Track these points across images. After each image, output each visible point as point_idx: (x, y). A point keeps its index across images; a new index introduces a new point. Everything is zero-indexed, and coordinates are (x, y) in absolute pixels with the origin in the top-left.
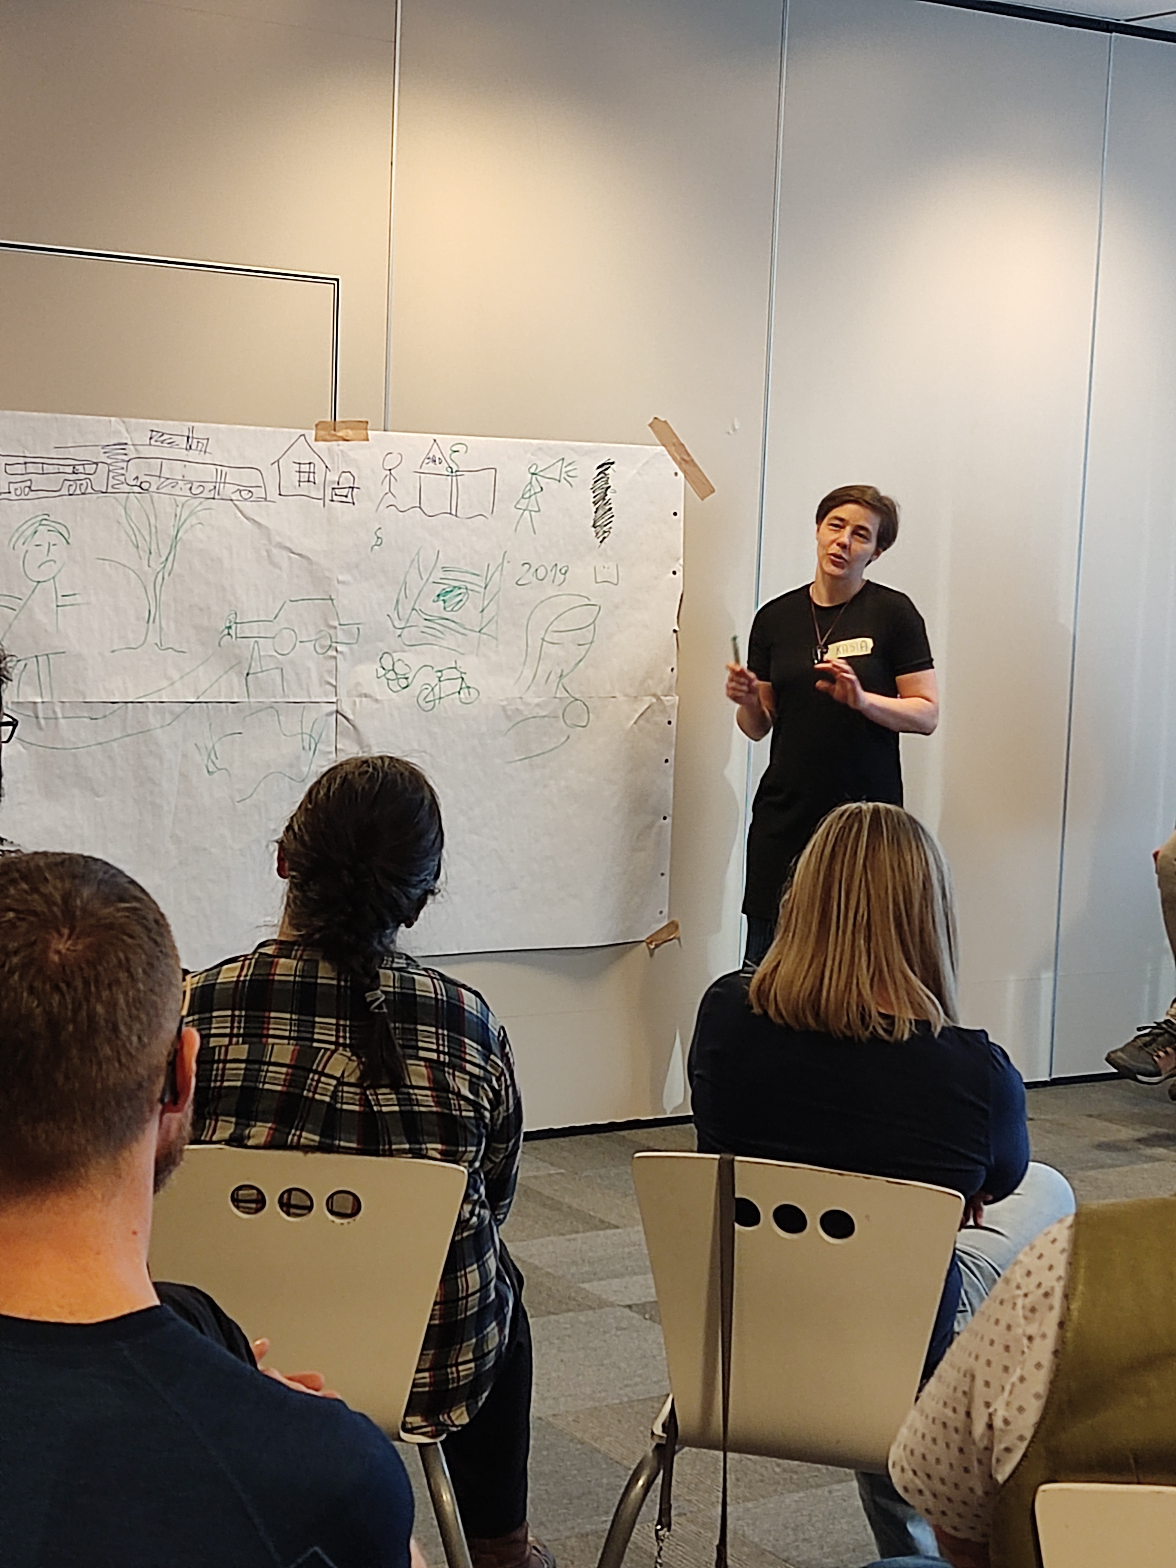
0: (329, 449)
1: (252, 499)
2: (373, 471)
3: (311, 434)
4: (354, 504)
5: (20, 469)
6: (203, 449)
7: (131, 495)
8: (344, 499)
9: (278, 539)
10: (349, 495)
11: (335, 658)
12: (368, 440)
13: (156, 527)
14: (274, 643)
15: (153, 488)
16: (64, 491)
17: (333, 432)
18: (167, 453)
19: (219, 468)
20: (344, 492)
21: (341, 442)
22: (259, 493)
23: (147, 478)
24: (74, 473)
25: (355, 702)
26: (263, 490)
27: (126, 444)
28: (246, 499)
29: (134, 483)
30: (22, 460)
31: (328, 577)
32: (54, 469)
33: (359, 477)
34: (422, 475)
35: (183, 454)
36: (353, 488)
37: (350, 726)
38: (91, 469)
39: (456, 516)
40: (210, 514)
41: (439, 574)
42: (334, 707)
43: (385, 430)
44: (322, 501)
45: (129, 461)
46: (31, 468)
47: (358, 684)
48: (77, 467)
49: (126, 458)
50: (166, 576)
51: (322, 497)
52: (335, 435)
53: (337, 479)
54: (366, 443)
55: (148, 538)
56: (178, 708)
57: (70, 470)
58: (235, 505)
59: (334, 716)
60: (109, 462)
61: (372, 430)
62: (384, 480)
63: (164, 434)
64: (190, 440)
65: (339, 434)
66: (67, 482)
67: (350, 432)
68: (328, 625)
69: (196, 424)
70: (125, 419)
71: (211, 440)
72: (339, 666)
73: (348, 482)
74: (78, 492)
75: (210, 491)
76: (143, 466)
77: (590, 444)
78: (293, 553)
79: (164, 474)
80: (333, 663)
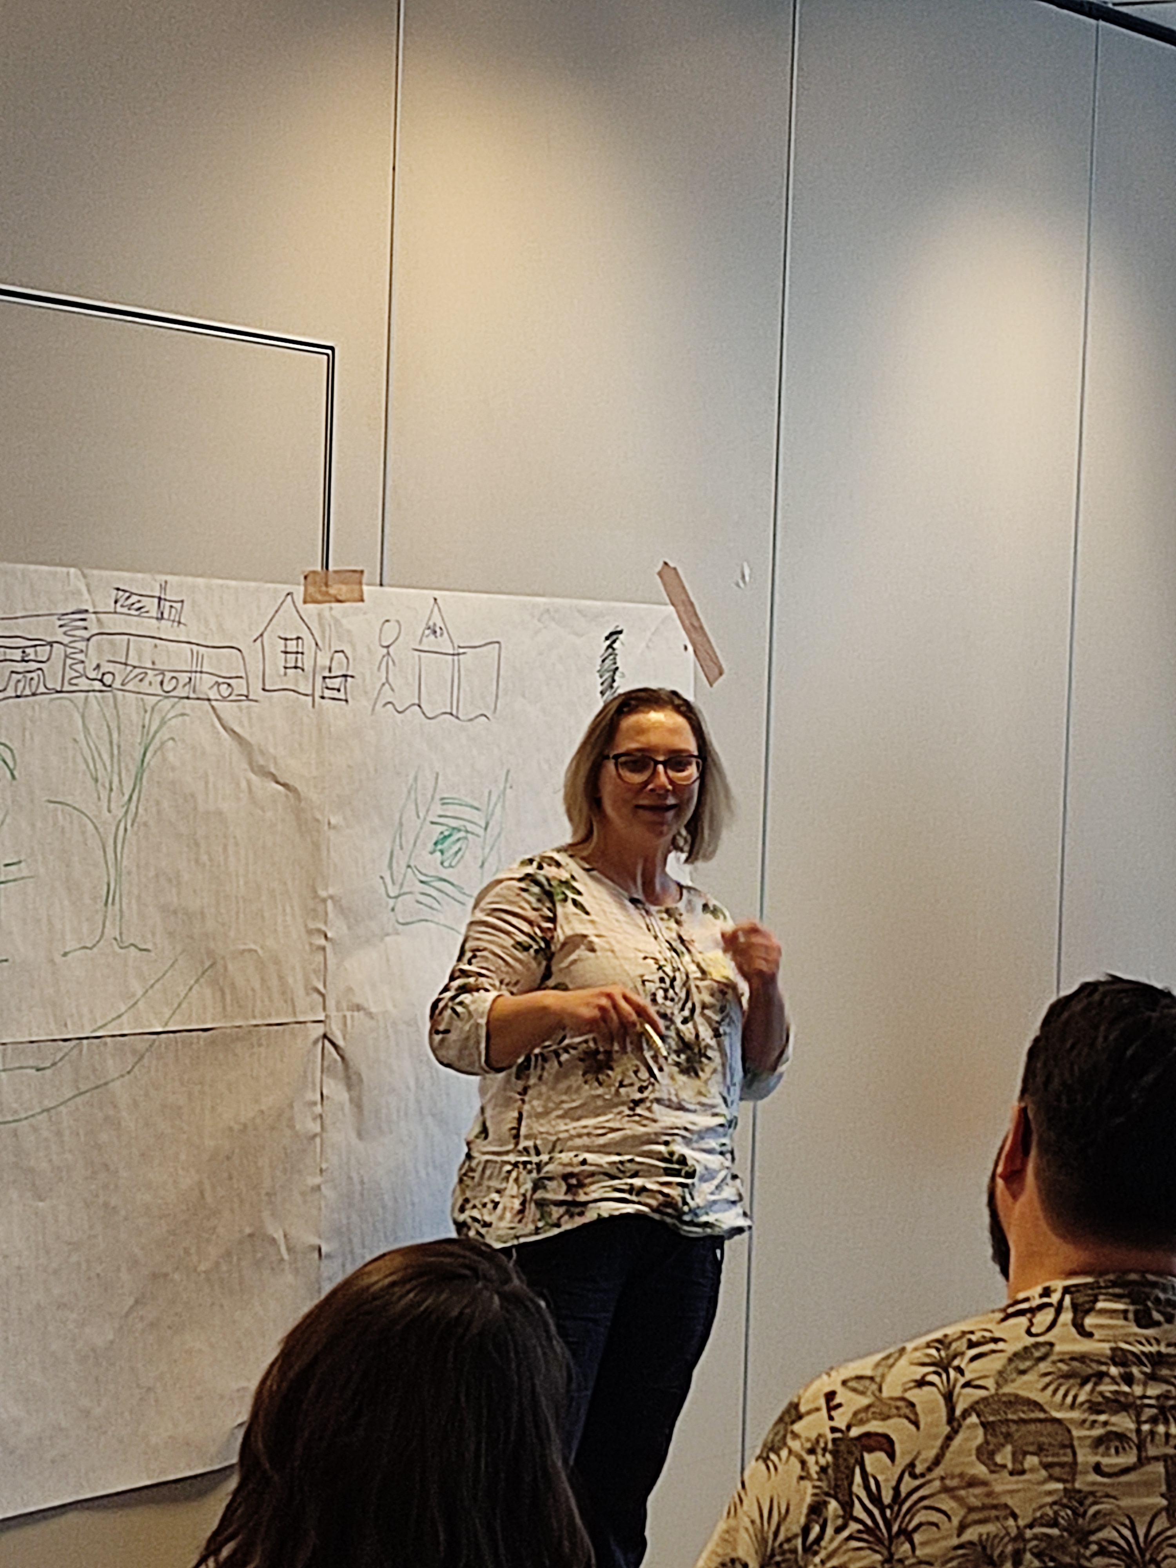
0: (319, 615)
1: (232, 698)
2: (370, 651)
3: (299, 592)
4: (346, 701)
6: (177, 619)
7: (91, 694)
8: (335, 694)
9: (261, 762)
11: (324, 949)
12: (362, 600)
13: (119, 747)
15: (117, 684)
16: (10, 692)
17: (324, 589)
18: (134, 624)
19: (194, 647)
20: (336, 683)
21: (335, 605)
22: (240, 687)
23: (110, 667)
24: (23, 661)
25: (345, 1017)
26: (243, 681)
27: (86, 611)
29: (92, 675)
31: (318, 821)
33: (354, 660)
34: (422, 654)
35: (150, 626)
36: (345, 676)
37: (338, 1058)
38: (44, 653)
39: (457, 718)
40: (184, 722)
41: (437, 810)
42: (320, 1030)
43: (381, 585)
44: (310, 699)
45: (88, 640)
47: (350, 989)
48: (28, 650)
49: (86, 634)
50: (129, 827)
51: (310, 691)
52: (327, 593)
53: (328, 664)
54: (360, 604)
55: (109, 768)
56: (141, 1044)
57: (17, 655)
58: (213, 707)
59: (320, 1045)
60: (65, 642)
61: (368, 584)
62: (381, 663)
63: (132, 593)
64: (162, 602)
65: (332, 591)
66: (14, 675)
67: (344, 588)
68: (316, 896)
69: (169, 578)
70: (87, 571)
71: (185, 604)
72: (329, 962)
73: (341, 668)
74: (27, 692)
75: (185, 685)
76: (106, 647)
77: (598, 603)
78: (278, 782)
79: (133, 661)
80: (320, 957)
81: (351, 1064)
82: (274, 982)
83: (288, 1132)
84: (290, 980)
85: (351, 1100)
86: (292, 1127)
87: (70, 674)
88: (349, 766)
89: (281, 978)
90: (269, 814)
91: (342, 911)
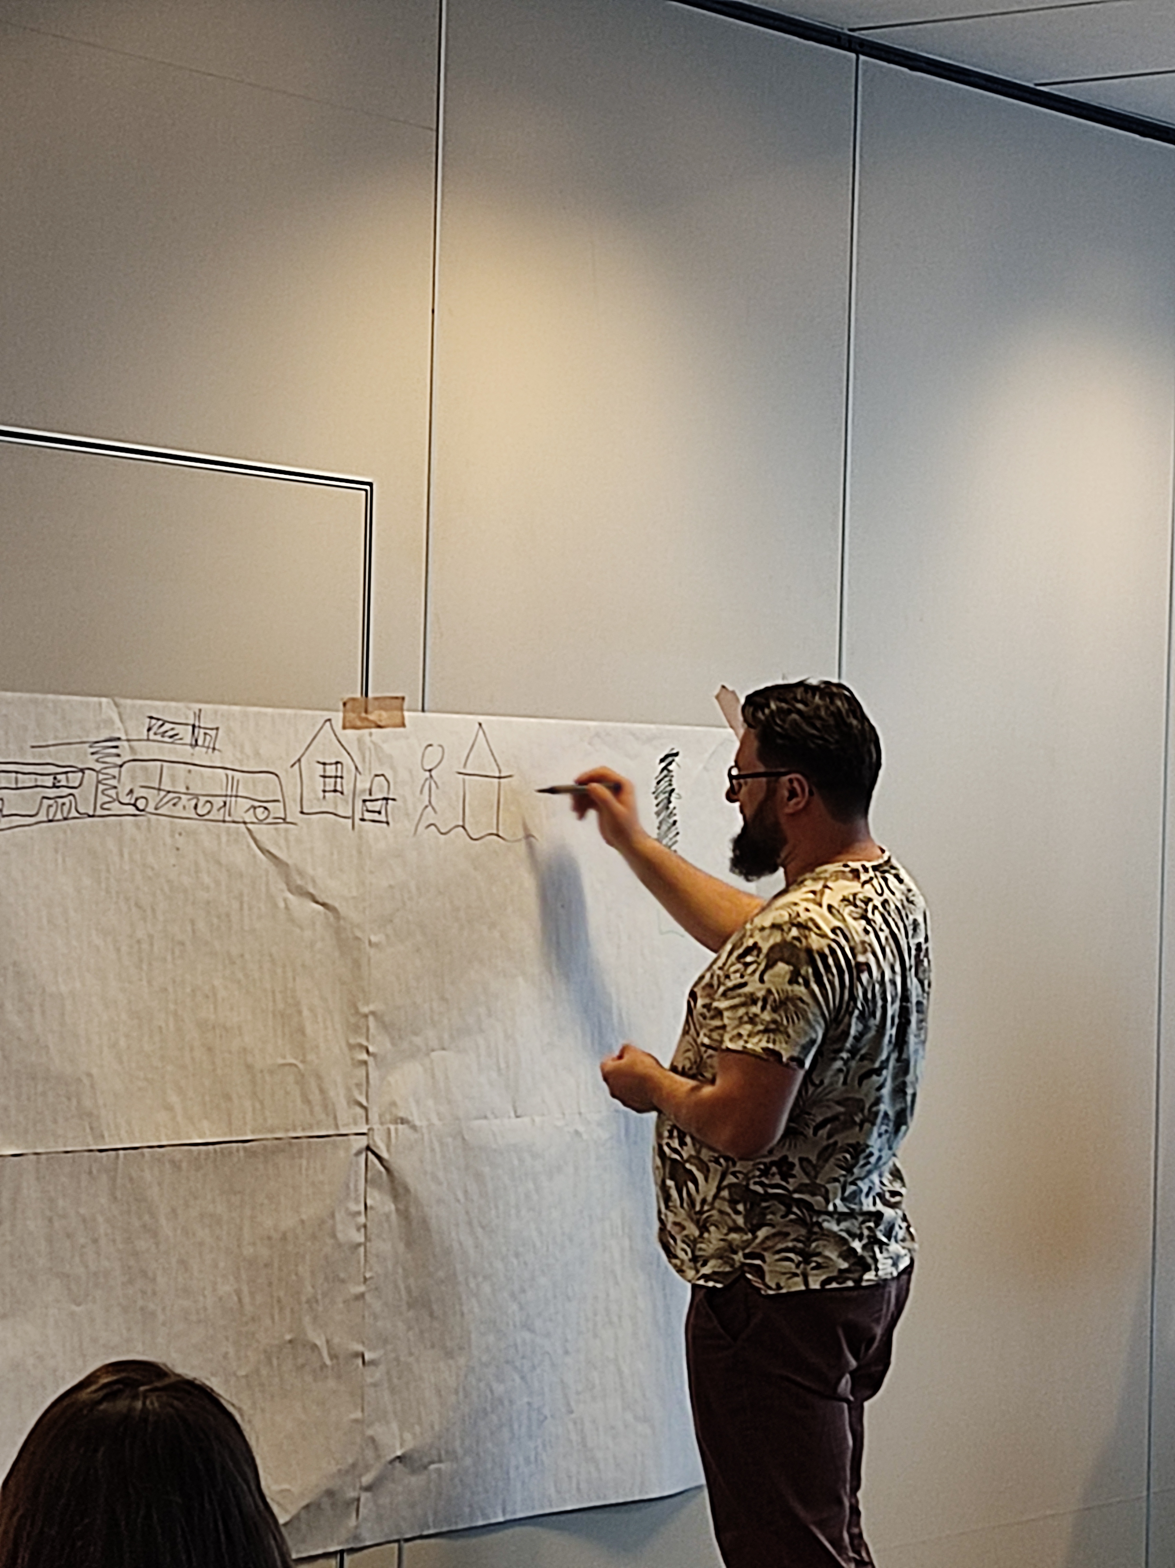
0: (359, 740)
1: (269, 820)
2: (411, 774)
3: (338, 718)
4: (388, 823)
6: (211, 746)
7: (124, 818)
8: (376, 816)
9: (299, 882)
10: (383, 812)
11: (365, 1063)
12: (403, 726)
13: (153, 868)
15: (151, 808)
16: (42, 817)
17: (363, 715)
18: (167, 751)
19: (230, 772)
20: (377, 806)
21: (374, 730)
22: (277, 810)
23: (143, 792)
24: (54, 786)
25: (389, 1130)
26: (281, 805)
27: (119, 739)
29: (125, 800)
31: (357, 938)
32: (31, 781)
33: (395, 783)
34: (467, 777)
35: (184, 752)
36: (386, 799)
37: (382, 1169)
38: (75, 779)
39: (504, 839)
40: (219, 844)
42: (363, 1142)
43: (423, 710)
44: (350, 821)
45: (121, 766)
46: (3, 780)
47: (394, 1104)
48: (59, 777)
49: (119, 761)
51: (350, 814)
52: (367, 719)
53: (368, 786)
54: (401, 729)
57: (49, 781)
58: (249, 830)
59: (363, 1156)
60: (97, 769)
61: (409, 710)
62: (423, 786)
63: (165, 722)
64: (196, 730)
65: (372, 717)
66: (45, 801)
67: (384, 714)
68: (357, 1012)
69: (203, 706)
70: (119, 701)
71: (220, 731)
72: (371, 1077)
73: (381, 791)
74: (59, 816)
75: (219, 810)
76: (139, 773)
77: (652, 726)
78: (317, 902)
79: (166, 786)
80: (362, 1072)
81: (396, 1174)
82: (316, 1097)
83: (330, 1241)
84: (332, 1094)
85: (397, 1210)
86: (334, 1236)
87: (102, 799)
88: (391, 887)
89: (322, 1091)
90: (308, 934)
91: (385, 1026)
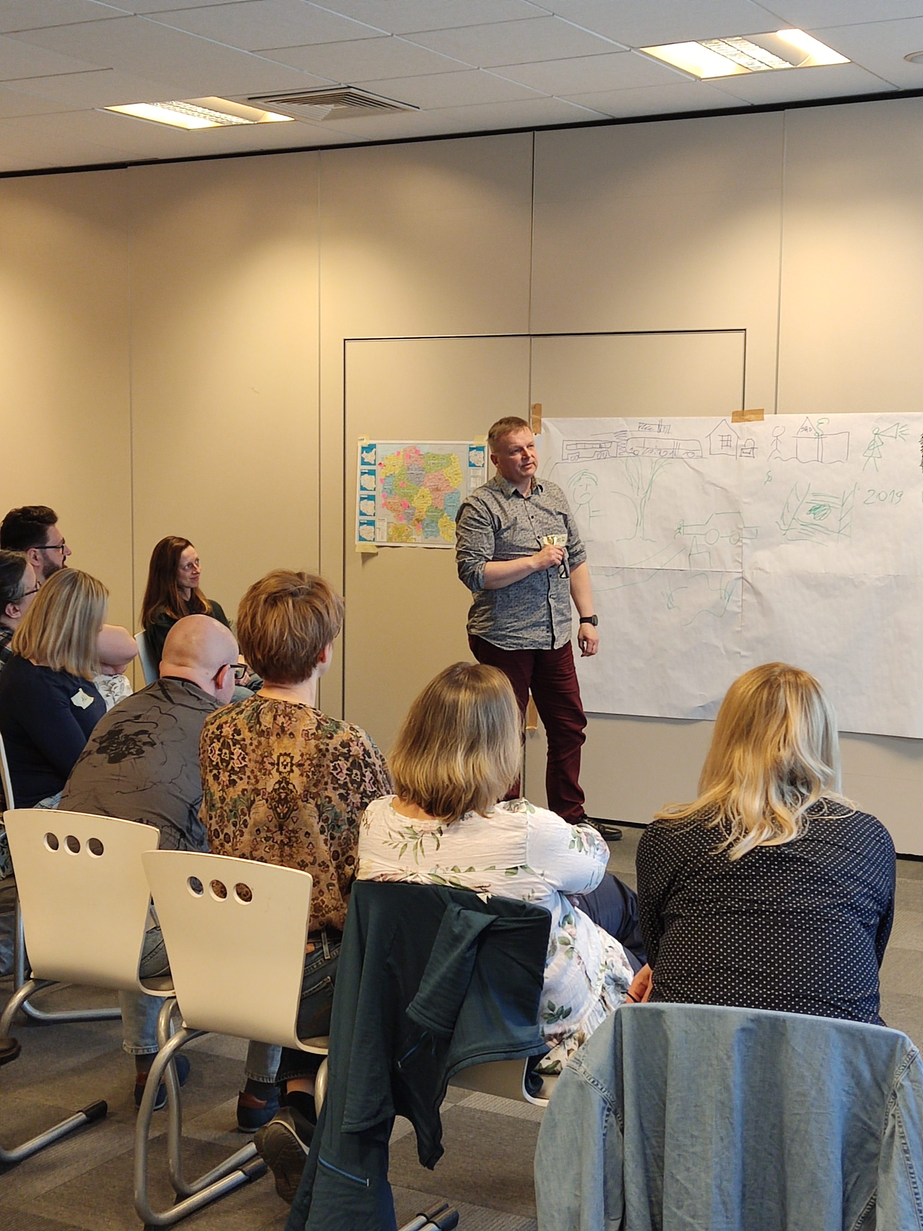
0: (739, 427)
1: (694, 457)
2: (766, 438)
3: (729, 419)
4: (754, 457)
5: (574, 447)
6: (668, 431)
7: (629, 457)
8: (748, 455)
9: (709, 479)
10: (751, 453)
11: (741, 547)
12: (763, 420)
13: (641, 474)
14: (705, 538)
15: (640, 454)
16: (595, 457)
17: (742, 417)
18: (647, 434)
19: (676, 441)
20: (748, 451)
21: (747, 422)
22: (699, 453)
23: (637, 449)
24: (600, 448)
26: (701, 452)
27: (626, 431)
28: (690, 458)
29: (630, 451)
30: (575, 442)
32: (590, 446)
33: (757, 442)
34: (798, 438)
35: (656, 434)
36: (753, 448)
37: (751, 587)
38: (608, 445)
39: (822, 462)
40: (670, 466)
41: (810, 498)
42: (740, 575)
43: (775, 414)
44: (735, 457)
45: (628, 440)
46: (579, 446)
48: (602, 444)
49: (627, 438)
50: (647, 501)
51: (735, 454)
52: (744, 418)
53: (744, 444)
54: (762, 422)
55: (637, 480)
56: (651, 572)
57: (598, 446)
58: (684, 461)
60: (618, 441)
61: (766, 414)
63: (646, 424)
64: (660, 426)
65: (747, 418)
66: (596, 452)
67: (753, 416)
68: (737, 527)
69: (663, 418)
70: (627, 418)
71: (672, 426)
72: (744, 552)
73: (751, 445)
74: (602, 457)
75: (670, 454)
76: (635, 442)
78: (718, 486)
79: (646, 446)
80: (740, 549)
81: (757, 589)
83: (722, 611)
84: (725, 557)
85: (758, 602)
86: (725, 608)
87: (619, 451)
89: (719, 555)
